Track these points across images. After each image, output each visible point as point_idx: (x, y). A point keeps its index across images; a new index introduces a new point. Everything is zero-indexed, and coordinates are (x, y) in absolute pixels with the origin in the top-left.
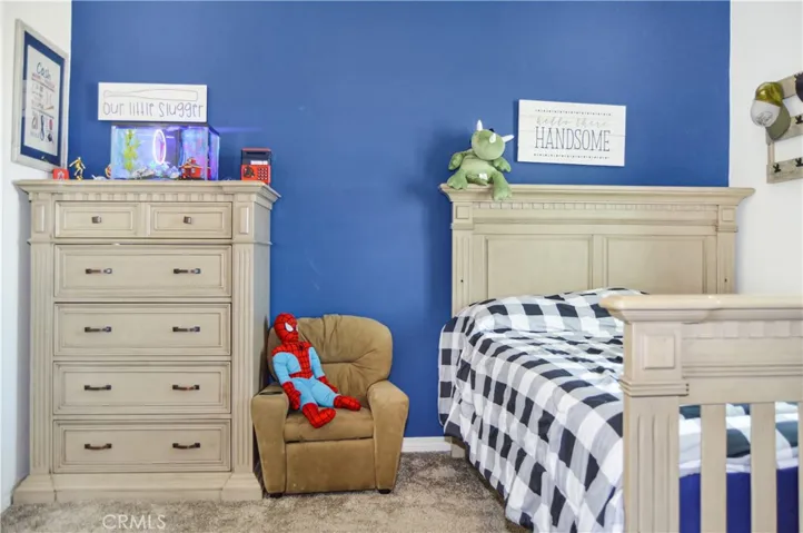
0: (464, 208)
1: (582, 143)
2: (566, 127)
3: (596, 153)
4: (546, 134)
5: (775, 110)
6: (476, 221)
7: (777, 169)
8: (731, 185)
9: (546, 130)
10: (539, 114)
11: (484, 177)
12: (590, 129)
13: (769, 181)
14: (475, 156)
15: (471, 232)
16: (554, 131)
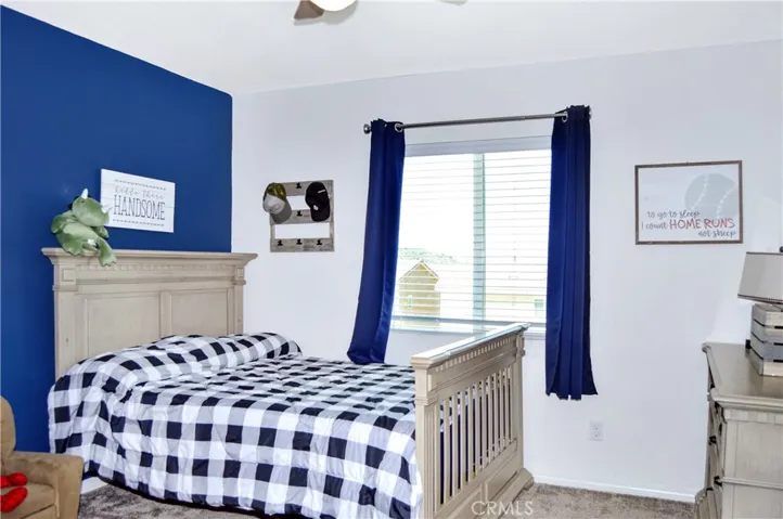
0: (67, 270)
1: (146, 212)
2: (136, 197)
3: (156, 221)
4: (122, 202)
5: (282, 203)
6: (79, 282)
7: (280, 243)
8: (233, 251)
9: (122, 199)
10: (118, 184)
11: (91, 242)
12: (152, 199)
13: (272, 251)
14: (77, 220)
15: (73, 294)
16: (127, 200)
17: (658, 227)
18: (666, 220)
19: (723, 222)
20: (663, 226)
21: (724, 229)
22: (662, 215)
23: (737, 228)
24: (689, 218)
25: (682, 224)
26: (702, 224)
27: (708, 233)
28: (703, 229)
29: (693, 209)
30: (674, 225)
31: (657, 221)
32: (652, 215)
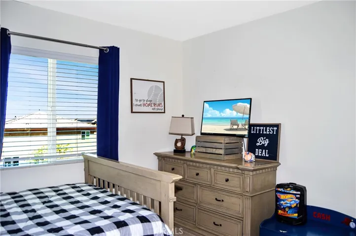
17: (139, 105)
18: (142, 103)
19: (159, 105)
20: (140, 105)
21: (159, 108)
22: (140, 101)
23: (163, 107)
24: (149, 103)
25: (147, 105)
26: (153, 105)
27: (154, 109)
28: (153, 107)
29: (150, 99)
30: (144, 105)
31: (139, 103)
32: (137, 100)
